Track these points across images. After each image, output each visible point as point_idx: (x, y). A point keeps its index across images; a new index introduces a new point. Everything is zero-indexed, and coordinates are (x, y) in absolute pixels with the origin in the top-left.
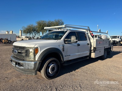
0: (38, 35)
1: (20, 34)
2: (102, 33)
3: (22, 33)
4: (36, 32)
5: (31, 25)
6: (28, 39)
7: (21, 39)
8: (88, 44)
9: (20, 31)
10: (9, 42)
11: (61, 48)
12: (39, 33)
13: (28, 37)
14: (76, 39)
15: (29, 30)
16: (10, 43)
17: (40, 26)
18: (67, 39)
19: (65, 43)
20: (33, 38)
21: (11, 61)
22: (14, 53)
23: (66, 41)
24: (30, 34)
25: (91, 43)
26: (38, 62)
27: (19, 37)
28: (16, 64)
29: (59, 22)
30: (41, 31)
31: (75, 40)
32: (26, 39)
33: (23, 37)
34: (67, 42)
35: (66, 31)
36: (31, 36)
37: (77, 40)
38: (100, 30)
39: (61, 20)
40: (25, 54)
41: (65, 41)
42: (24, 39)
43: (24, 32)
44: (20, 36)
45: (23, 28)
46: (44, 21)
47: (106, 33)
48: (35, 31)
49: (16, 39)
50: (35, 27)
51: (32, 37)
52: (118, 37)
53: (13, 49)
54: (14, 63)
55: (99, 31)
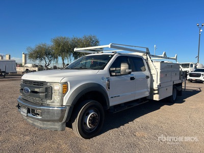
0: (55, 62)
1: (23, 61)
2: (168, 58)
3: (27, 59)
4: (51, 57)
5: (43, 45)
6: (36, 69)
7: (25, 68)
8: (148, 77)
9: (23, 55)
10: (3, 74)
11: (104, 84)
12: (57, 58)
13: (37, 66)
14: (129, 69)
15: (39, 54)
16: (4, 76)
17: (59, 46)
18: (114, 69)
19: (111, 75)
20: (46, 66)
21: (19, 106)
22: (23, 93)
23: (113, 71)
24: (42, 60)
25: (151, 75)
26: (68, 109)
27: (21, 66)
28: (29, 111)
29: (91, 39)
30: (59, 55)
31: (128, 71)
32: (34, 69)
33: (29, 66)
34: (114, 74)
35: (112, 56)
36: (43, 63)
37: (131, 70)
38: (165, 54)
39: (94, 37)
40: (44, 94)
41: (110, 72)
42: (29, 69)
43: (29, 57)
44: (23, 64)
45: (28, 49)
46: (65, 38)
47: (174, 59)
48: (49, 54)
49: (15, 69)
50: (50, 49)
51: (44, 65)
52: (192, 65)
53: (20, 86)
54: (26, 111)
55: (163, 56)
